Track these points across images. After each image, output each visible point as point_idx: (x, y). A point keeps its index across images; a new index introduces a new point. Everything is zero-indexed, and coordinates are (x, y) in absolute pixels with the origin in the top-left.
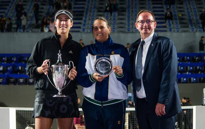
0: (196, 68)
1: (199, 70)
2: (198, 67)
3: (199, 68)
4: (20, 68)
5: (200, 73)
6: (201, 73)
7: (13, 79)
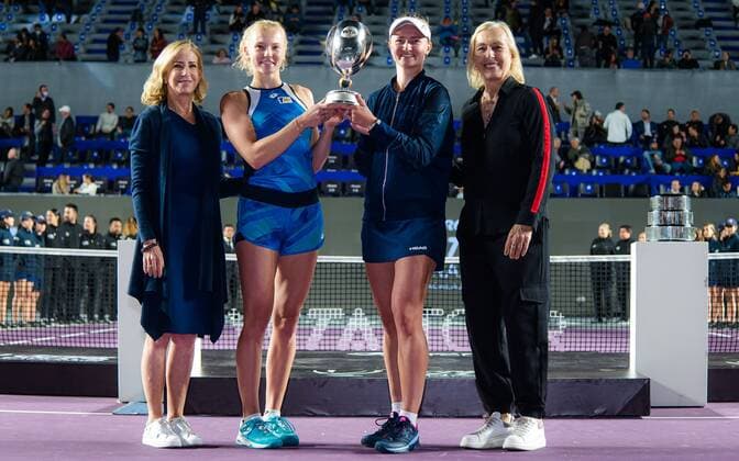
0: (617, 160)
1: (625, 165)
2: (622, 159)
3: (625, 161)
5: (627, 171)
6: (630, 173)
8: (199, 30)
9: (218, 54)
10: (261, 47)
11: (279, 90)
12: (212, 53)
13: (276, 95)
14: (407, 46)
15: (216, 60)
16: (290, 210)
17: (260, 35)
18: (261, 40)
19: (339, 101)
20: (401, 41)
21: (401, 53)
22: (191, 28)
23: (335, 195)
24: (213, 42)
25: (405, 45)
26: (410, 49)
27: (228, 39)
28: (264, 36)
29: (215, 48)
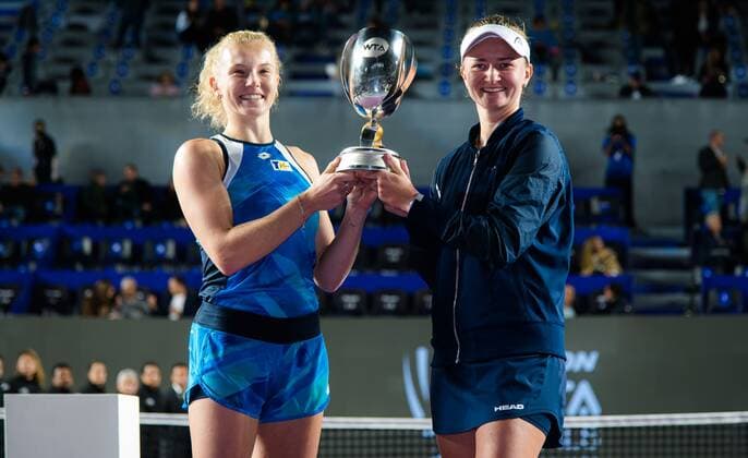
4: (87, 245)
7: (56, 288)
8: (128, 38)
9: (159, 80)
10: (241, 72)
11: (270, 148)
12: (149, 78)
13: (268, 156)
14: (492, 74)
15: (156, 89)
16: (282, 346)
17: (235, 52)
18: (239, 61)
19: (358, 166)
20: (481, 66)
21: (481, 85)
22: (114, 36)
23: (356, 313)
24: (151, 60)
25: (488, 73)
26: (497, 78)
27: (177, 55)
28: (242, 54)
29: (155, 70)
